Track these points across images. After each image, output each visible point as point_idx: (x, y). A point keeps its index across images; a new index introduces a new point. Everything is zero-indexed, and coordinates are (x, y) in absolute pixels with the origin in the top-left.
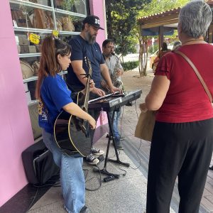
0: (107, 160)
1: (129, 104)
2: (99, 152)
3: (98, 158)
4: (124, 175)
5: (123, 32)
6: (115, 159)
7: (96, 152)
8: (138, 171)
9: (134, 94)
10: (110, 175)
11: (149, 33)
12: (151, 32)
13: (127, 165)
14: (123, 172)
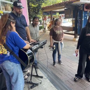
0: (32, 75)
1: (41, 47)
2: (27, 71)
3: (27, 75)
4: (41, 83)
5: (35, 13)
6: (36, 74)
7: (26, 72)
8: (47, 80)
9: (44, 42)
10: (34, 84)
11: (47, 14)
12: (47, 13)
13: (42, 77)
14: (40, 81)
